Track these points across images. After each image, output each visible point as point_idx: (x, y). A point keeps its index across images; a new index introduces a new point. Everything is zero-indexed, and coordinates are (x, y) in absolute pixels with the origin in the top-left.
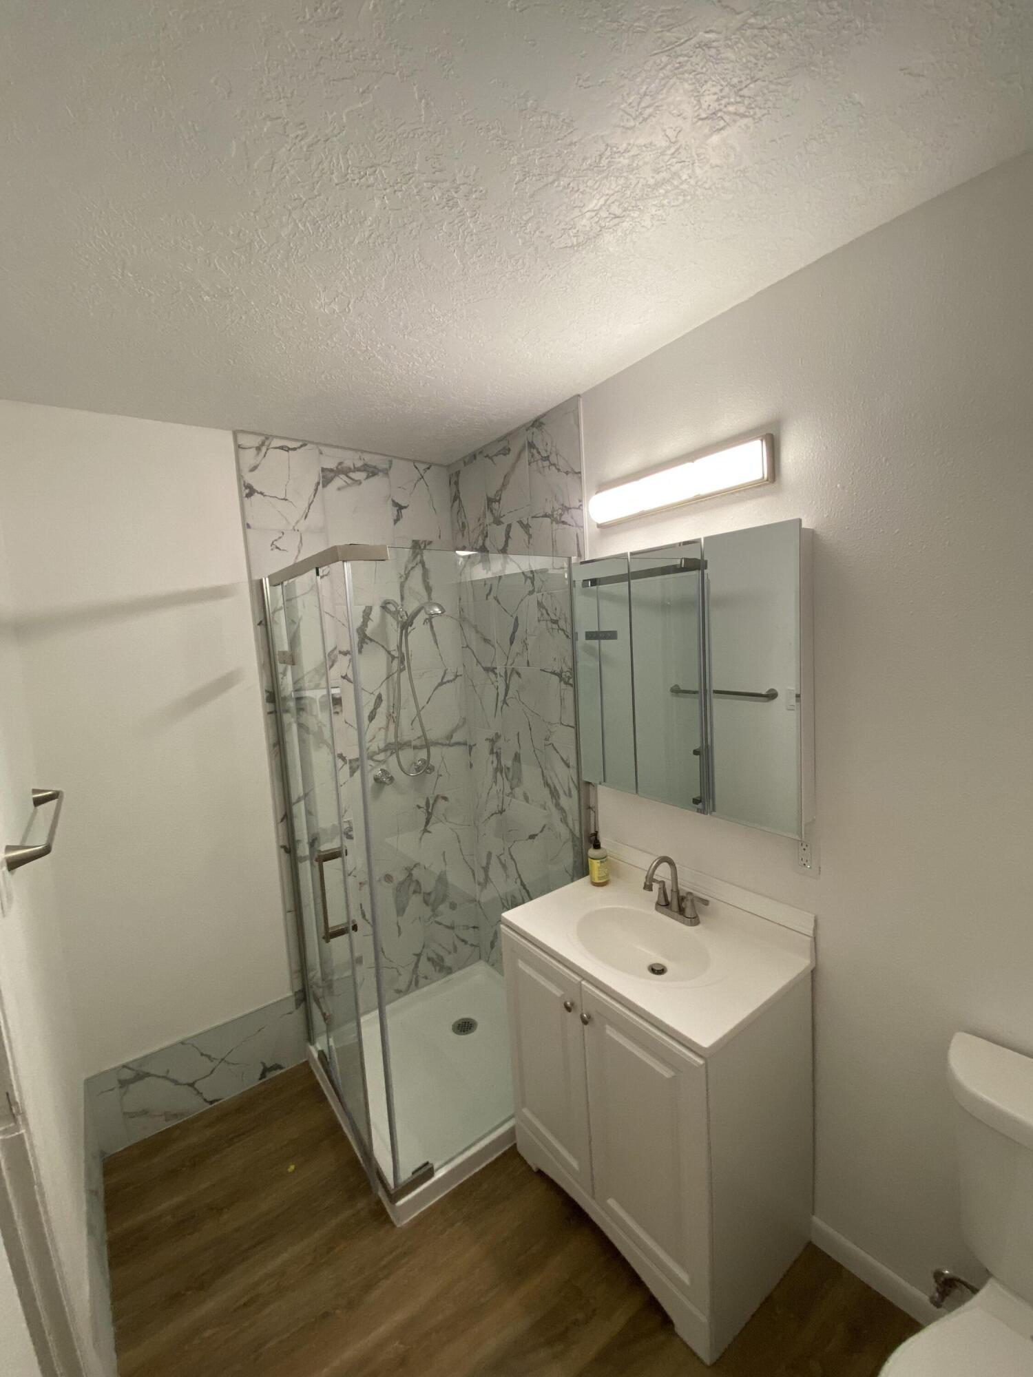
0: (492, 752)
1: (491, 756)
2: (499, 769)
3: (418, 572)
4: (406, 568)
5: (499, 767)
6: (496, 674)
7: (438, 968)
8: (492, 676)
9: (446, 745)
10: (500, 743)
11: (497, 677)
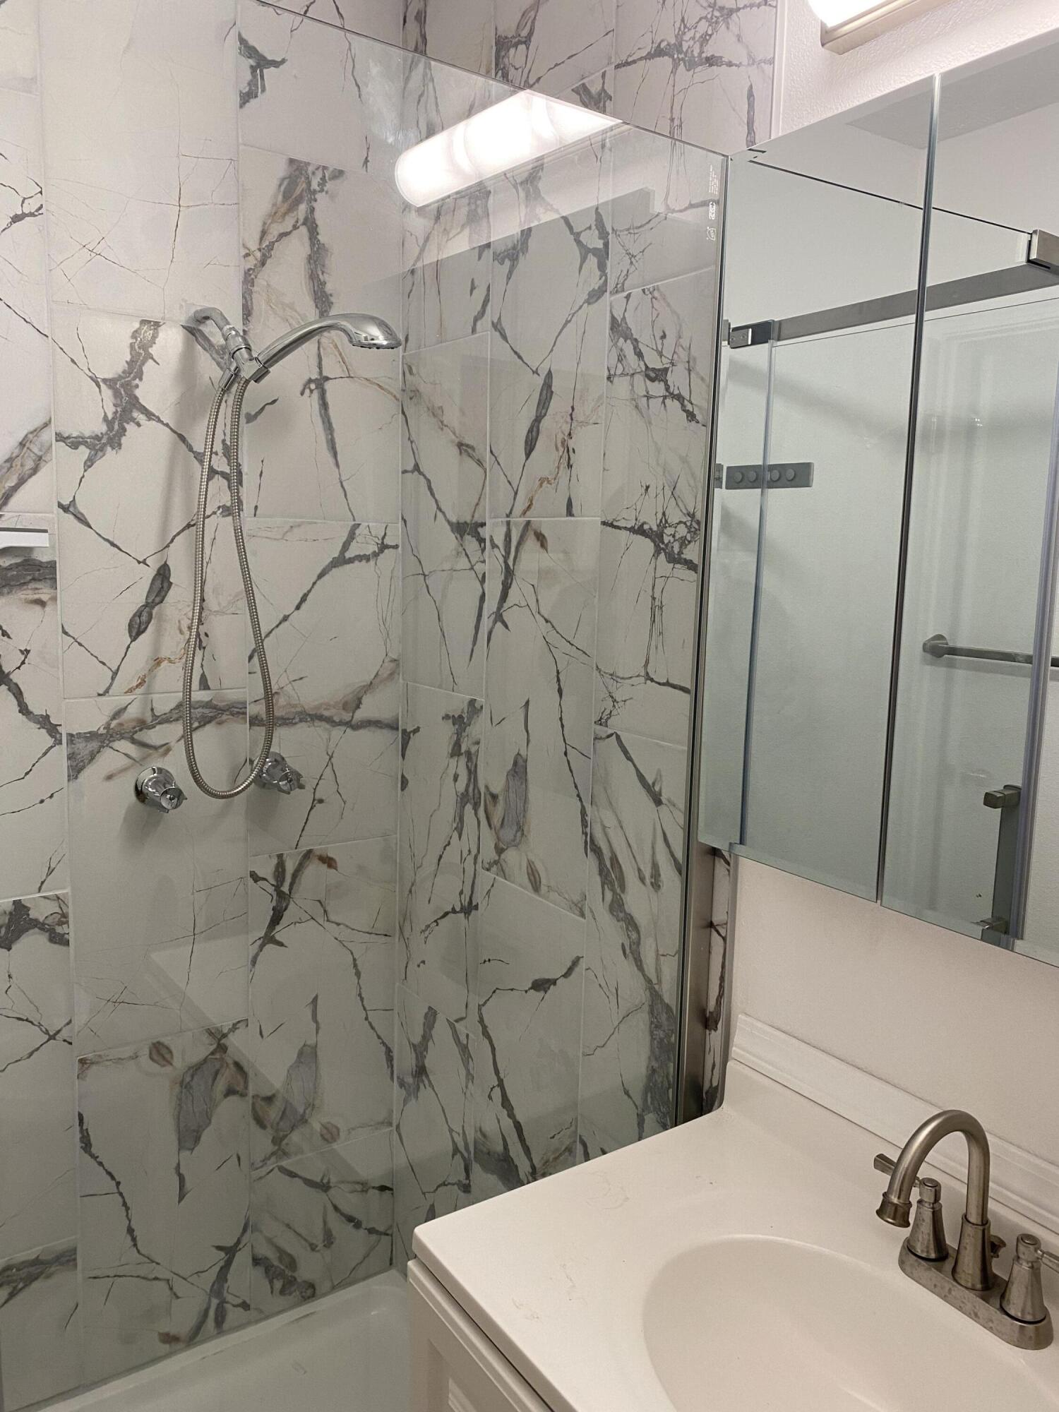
0: (456, 751)
1: (453, 761)
2: (470, 797)
3: (295, 250)
4: (264, 233)
5: (471, 789)
6: (481, 540)
7: (278, 1284)
8: (471, 544)
9: (341, 723)
10: (480, 727)
11: (483, 550)
